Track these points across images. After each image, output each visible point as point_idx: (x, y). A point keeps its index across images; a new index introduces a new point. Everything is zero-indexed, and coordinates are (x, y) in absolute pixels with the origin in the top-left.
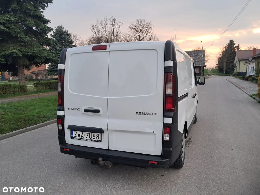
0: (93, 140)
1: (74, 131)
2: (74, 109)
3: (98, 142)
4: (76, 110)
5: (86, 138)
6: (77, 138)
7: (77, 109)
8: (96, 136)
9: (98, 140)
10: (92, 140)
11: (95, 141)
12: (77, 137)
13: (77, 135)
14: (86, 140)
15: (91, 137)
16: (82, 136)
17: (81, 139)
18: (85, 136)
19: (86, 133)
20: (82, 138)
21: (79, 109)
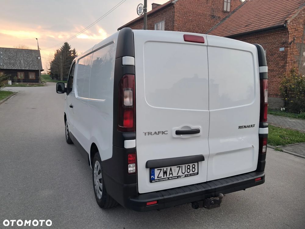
0: (187, 175)
1: (156, 170)
2: (157, 133)
3: (194, 175)
4: (160, 134)
5: (177, 174)
6: (162, 179)
7: (163, 133)
8: (191, 168)
9: (194, 173)
10: (185, 175)
11: (191, 176)
12: (163, 177)
13: (161, 175)
14: (178, 177)
15: (183, 172)
16: (171, 173)
17: (170, 178)
18: (175, 172)
19: (177, 167)
20: (171, 176)
21: (165, 133)
